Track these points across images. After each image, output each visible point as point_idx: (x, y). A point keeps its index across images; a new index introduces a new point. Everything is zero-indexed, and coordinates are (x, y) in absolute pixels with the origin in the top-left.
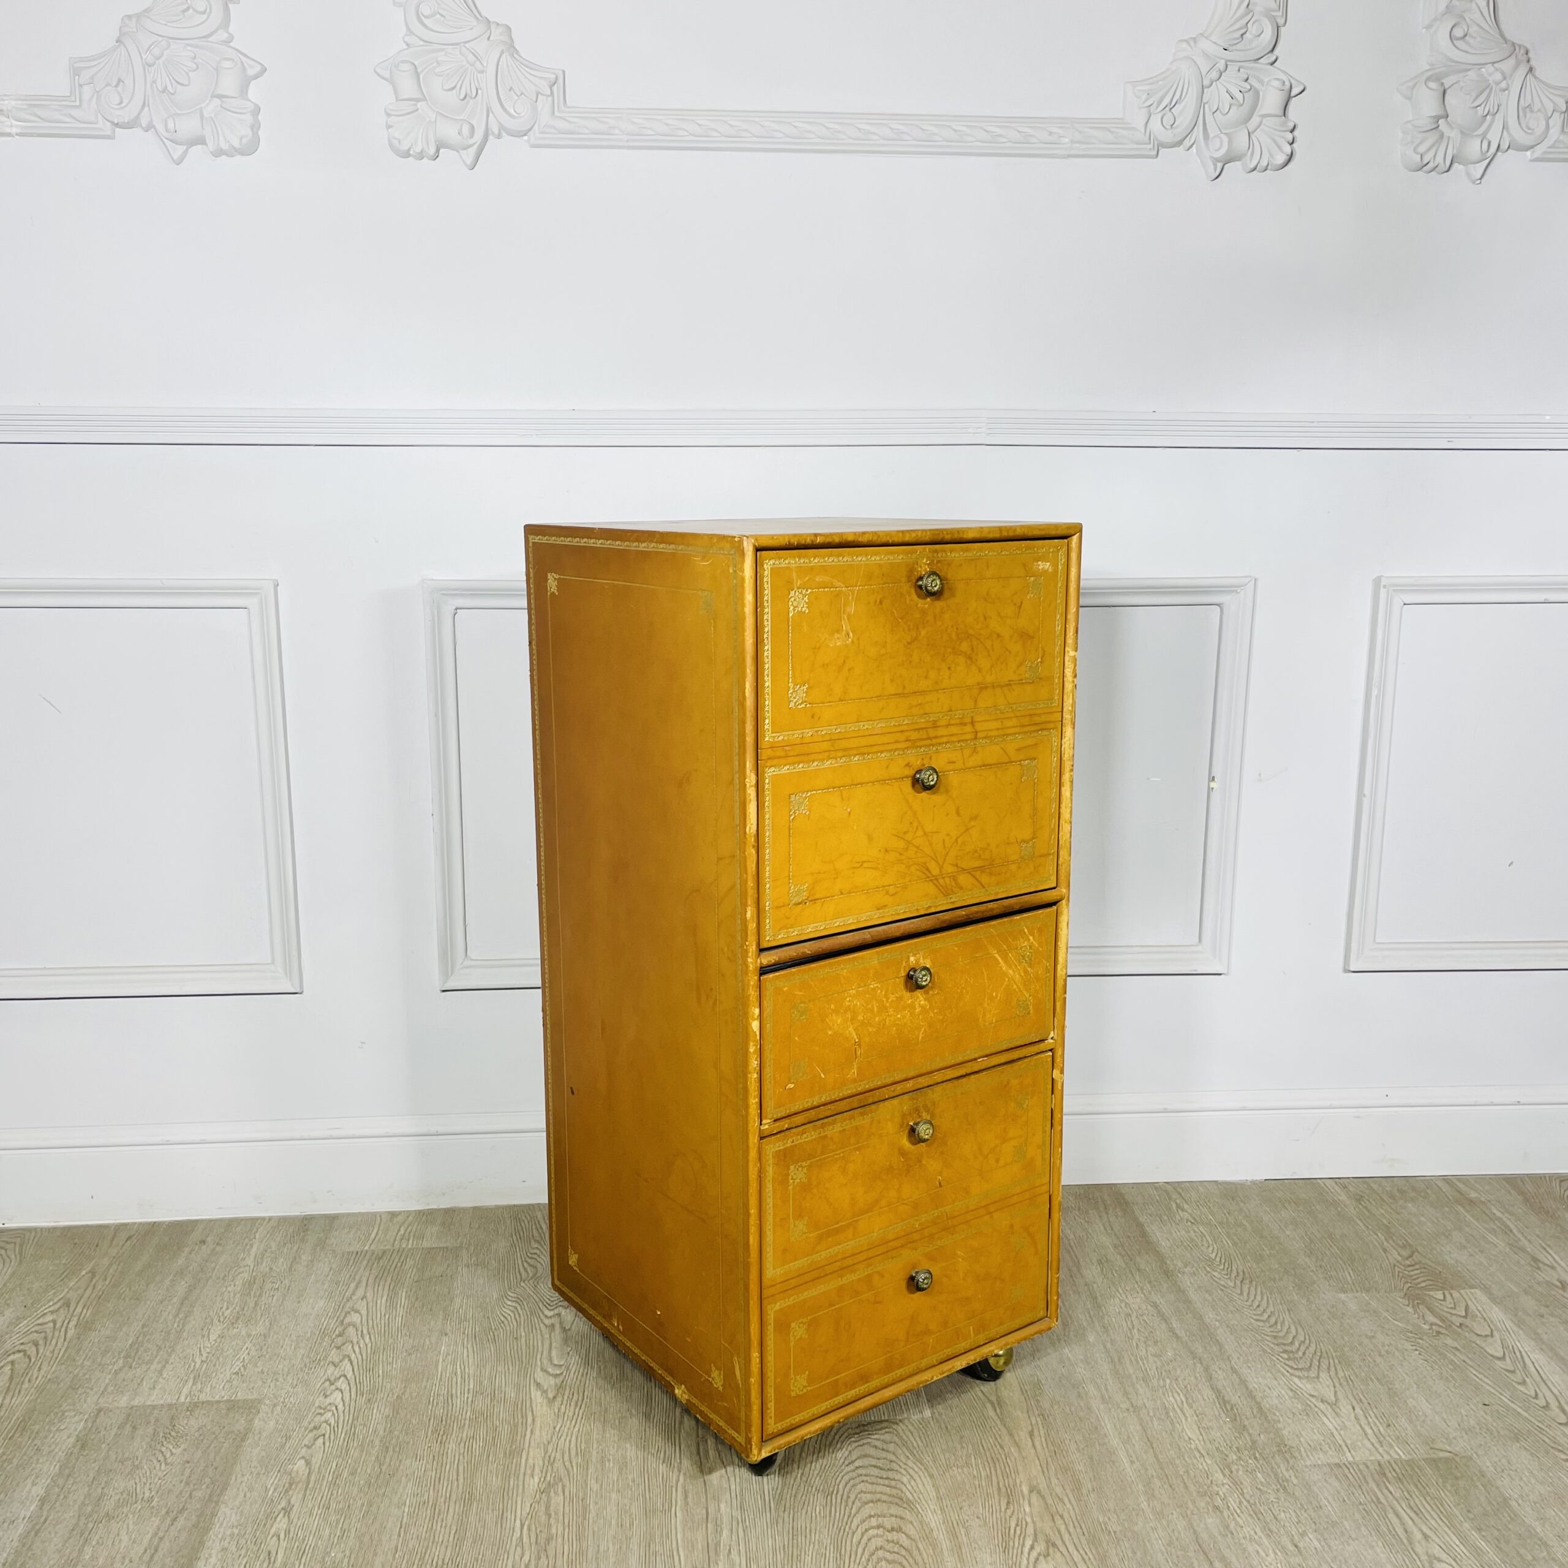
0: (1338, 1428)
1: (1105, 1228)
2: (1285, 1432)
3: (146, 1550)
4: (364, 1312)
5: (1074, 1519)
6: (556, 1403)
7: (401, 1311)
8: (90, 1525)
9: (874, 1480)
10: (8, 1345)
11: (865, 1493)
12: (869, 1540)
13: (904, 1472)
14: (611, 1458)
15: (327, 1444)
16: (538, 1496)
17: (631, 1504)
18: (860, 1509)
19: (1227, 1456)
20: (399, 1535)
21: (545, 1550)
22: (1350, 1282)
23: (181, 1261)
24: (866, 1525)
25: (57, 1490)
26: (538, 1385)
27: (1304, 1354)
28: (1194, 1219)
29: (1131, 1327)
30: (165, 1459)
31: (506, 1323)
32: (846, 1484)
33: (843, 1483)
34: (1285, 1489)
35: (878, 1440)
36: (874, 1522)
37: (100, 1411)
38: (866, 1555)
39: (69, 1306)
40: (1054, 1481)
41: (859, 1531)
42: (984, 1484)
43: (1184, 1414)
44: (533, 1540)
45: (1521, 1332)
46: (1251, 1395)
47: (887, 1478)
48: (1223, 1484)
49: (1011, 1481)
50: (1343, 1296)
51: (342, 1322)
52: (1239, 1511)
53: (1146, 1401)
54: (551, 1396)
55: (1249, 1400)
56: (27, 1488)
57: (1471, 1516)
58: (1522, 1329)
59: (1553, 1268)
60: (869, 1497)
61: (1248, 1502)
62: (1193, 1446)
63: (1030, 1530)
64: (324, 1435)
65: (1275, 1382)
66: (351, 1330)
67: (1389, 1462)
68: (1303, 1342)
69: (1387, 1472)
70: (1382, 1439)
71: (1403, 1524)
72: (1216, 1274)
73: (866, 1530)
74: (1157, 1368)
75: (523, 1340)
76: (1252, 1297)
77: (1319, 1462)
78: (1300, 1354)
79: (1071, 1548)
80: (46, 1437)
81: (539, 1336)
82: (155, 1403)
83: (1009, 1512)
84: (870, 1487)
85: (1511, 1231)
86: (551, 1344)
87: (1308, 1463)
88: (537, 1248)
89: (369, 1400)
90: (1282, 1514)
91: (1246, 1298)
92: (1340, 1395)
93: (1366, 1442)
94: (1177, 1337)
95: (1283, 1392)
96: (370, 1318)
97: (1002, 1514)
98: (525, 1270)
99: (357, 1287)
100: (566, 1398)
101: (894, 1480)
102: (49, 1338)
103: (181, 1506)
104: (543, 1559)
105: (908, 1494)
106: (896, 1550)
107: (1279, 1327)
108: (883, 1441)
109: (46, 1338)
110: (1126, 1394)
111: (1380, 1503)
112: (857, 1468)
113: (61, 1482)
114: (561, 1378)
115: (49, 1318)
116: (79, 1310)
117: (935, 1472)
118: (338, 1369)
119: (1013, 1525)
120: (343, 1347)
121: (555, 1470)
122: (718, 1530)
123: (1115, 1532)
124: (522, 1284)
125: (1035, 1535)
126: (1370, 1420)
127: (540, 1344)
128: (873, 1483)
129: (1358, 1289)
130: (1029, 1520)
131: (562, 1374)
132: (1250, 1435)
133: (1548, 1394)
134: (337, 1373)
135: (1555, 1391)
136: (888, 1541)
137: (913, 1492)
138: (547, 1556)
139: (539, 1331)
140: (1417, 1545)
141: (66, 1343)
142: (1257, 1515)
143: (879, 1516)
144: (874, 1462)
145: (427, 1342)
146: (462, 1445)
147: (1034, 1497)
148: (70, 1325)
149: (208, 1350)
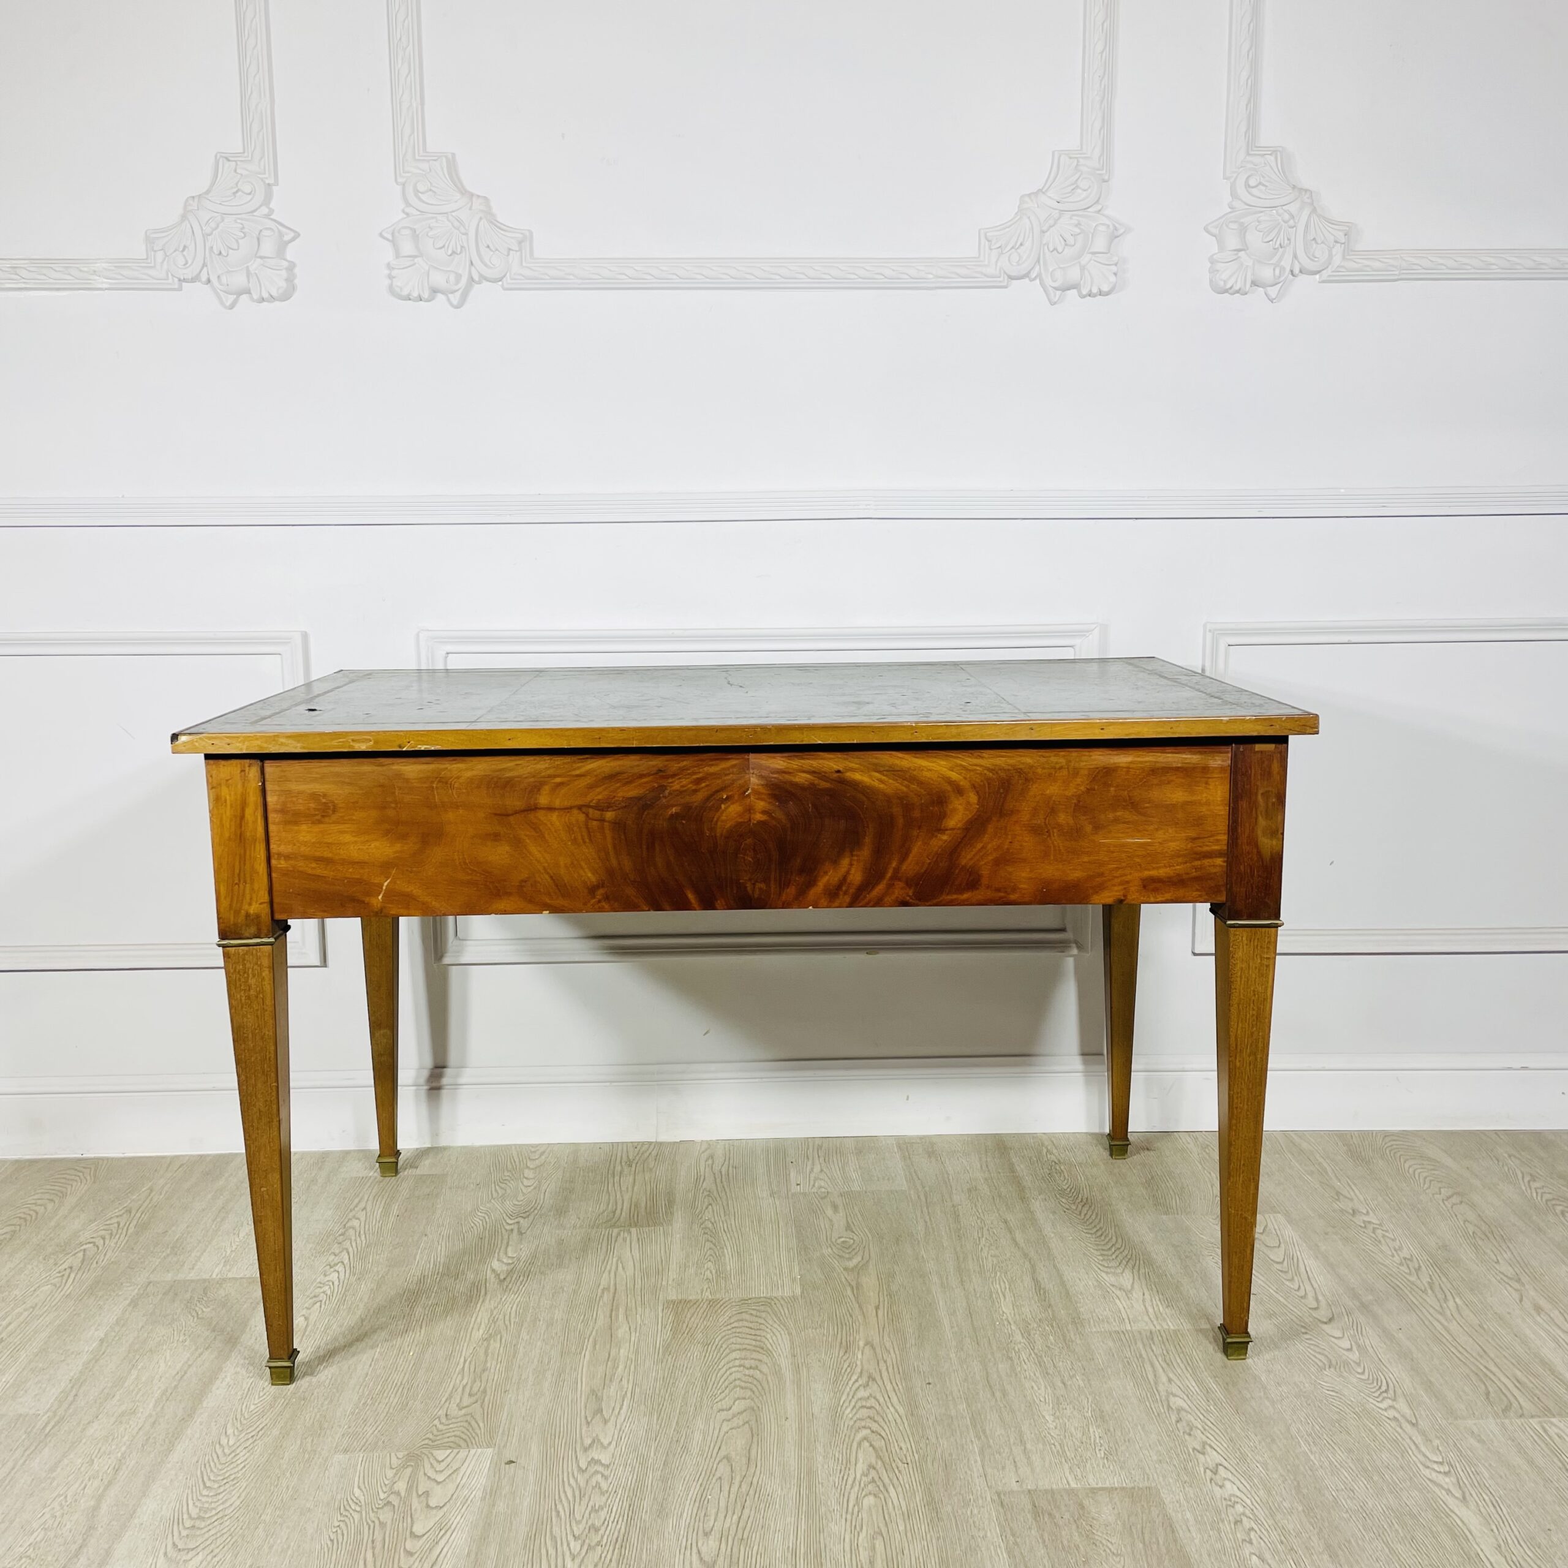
0: (1126, 1307)
1: (981, 1167)
2: (1082, 1310)
3: (178, 1373)
4: (363, 1219)
5: (895, 1363)
6: (506, 1283)
7: (392, 1219)
8: (137, 1357)
9: (744, 1336)
10: (82, 1239)
11: (735, 1344)
12: (731, 1374)
13: (769, 1331)
14: (542, 1319)
15: (323, 1306)
16: (480, 1343)
17: (551, 1349)
18: (729, 1354)
19: (1029, 1324)
20: (371, 1365)
21: (481, 1377)
22: (1175, 1208)
23: (221, 1182)
24: (731, 1365)
25: (113, 1334)
26: (493, 1271)
27: (1117, 1257)
28: (1059, 1161)
29: (980, 1236)
30: (197, 1314)
31: (475, 1227)
32: (722, 1338)
33: (720, 1337)
34: (1068, 1347)
35: (753, 1309)
36: (737, 1363)
37: (150, 1283)
38: (726, 1383)
39: (130, 1212)
40: (886, 1338)
41: (724, 1369)
42: (830, 1339)
43: (1004, 1296)
44: (472, 1369)
45: (1304, 1245)
46: (1063, 1283)
47: (755, 1335)
48: (1020, 1343)
49: (852, 1338)
50: (1164, 1217)
51: (345, 1225)
52: (1026, 1361)
53: (976, 1287)
54: (502, 1277)
55: (1061, 1287)
56: (91, 1333)
57: (1212, 1367)
58: (1306, 1242)
59: (1351, 1200)
60: (738, 1346)
61: (1036, 1354)
62: (1004, 1318)
63: (859, 1370)
64: (321, 1301)
65: (1086, 1277)
66: (351, 1232)
67: (1159, 1331)
68: (1120, 1249)
69: (1155, 1338)
70: (1159, 1315)
71: (1154, 1371)
72: (1063, 1200)
73: (730, 1368)
74: (993, 1265)
75: (487, 1239)
76: (1088, 1217)
77: (1103, 1330)
78: (1114, 1257)
79: (887, 1382)
80: (107, 1300)
81: (500, 1237)
82: (193, 1278)
83: (845, 1358)
84: (739, 1340)
85: (1327, 1173)
86: (508, 1243)
87: (1094, 1330)
88: (509, 1176)
89: (359, 1279)
90: (1061, 1363)
91: (1083, 1217)
92: (1136, 1286)
93: (1146, 1318)
94: (1016, 1244)
95: (1090, 1283)
96: (367, 1223)
97: (839, 1359)
98: (496, 1190)
99: (359, 1202)
100: (513, 1279)
101: (760, 1336)
102: (114, 1234)
103: (207, 1345)
104: (478, 1383)
105: (769, 1345)
106: (750, 1381)
107: (1103, 1238)
108: (757, 1310)
109: (111, 1234)
110: (962, 1281)
111: (1141, 1356)
112: (733, 1328)
113: (117, 1329)
114: (512, 1266)
115: (115, 1220)
116: (138, 1215)
117: (794, 1333)
118: (337, 1258)
119: (845, 1366)
120: (344, 1243)
121: (497, 1325)
122: (615, 1367)
123: (924, 1373)
124: (493, 1201)
125: (861, 1373)
126: (1154, 1302)
127: (499, 1242)
128: (743, 1338)
129: (1180, 1213)
130: (859, 1363)
131: (513, 1263)
132: (1053, 1311)
133: (1309, 1288)
134: (336, 1261)
135: (1316, 1286)
136: (745, 1375)
137: (773, 1344)
138: (481, 1381)
139: (500, 1234)
140: (1161, 1385)
141: (126, 1238)
142: (1040, 1364)
143: (742, 1359)
144: (746, 1324)
145: (410, 1240)
146: (427, 1308)
147: (867, 1349)
148: (131, 1225)
149: (237, 1243)
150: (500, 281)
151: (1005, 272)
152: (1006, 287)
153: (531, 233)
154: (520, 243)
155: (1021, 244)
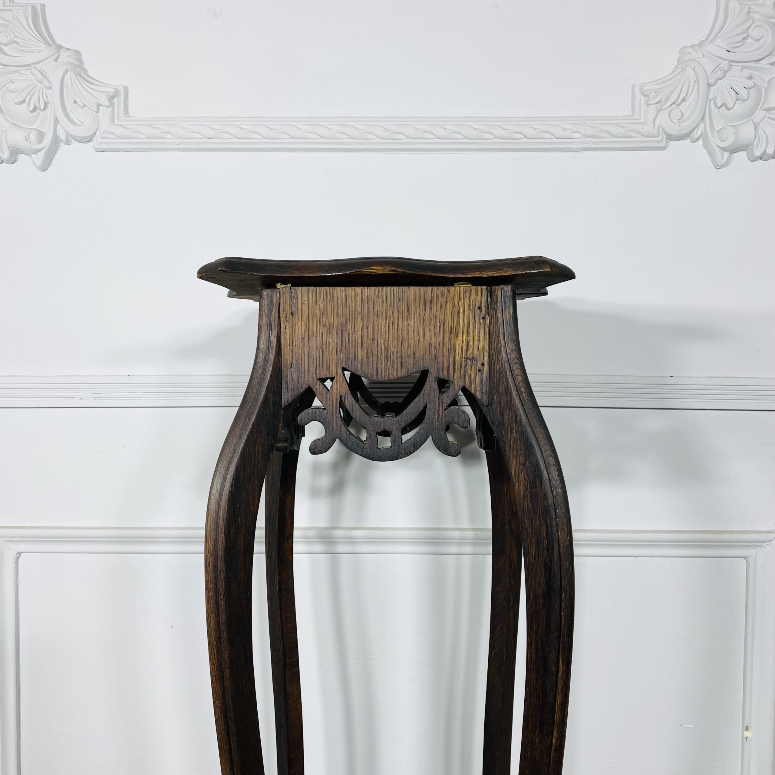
150: (90, 141)
151: (665, 132)
152: (663, 148)
153: (126, 89)
154: (111, 98)
155: (683, 100)
